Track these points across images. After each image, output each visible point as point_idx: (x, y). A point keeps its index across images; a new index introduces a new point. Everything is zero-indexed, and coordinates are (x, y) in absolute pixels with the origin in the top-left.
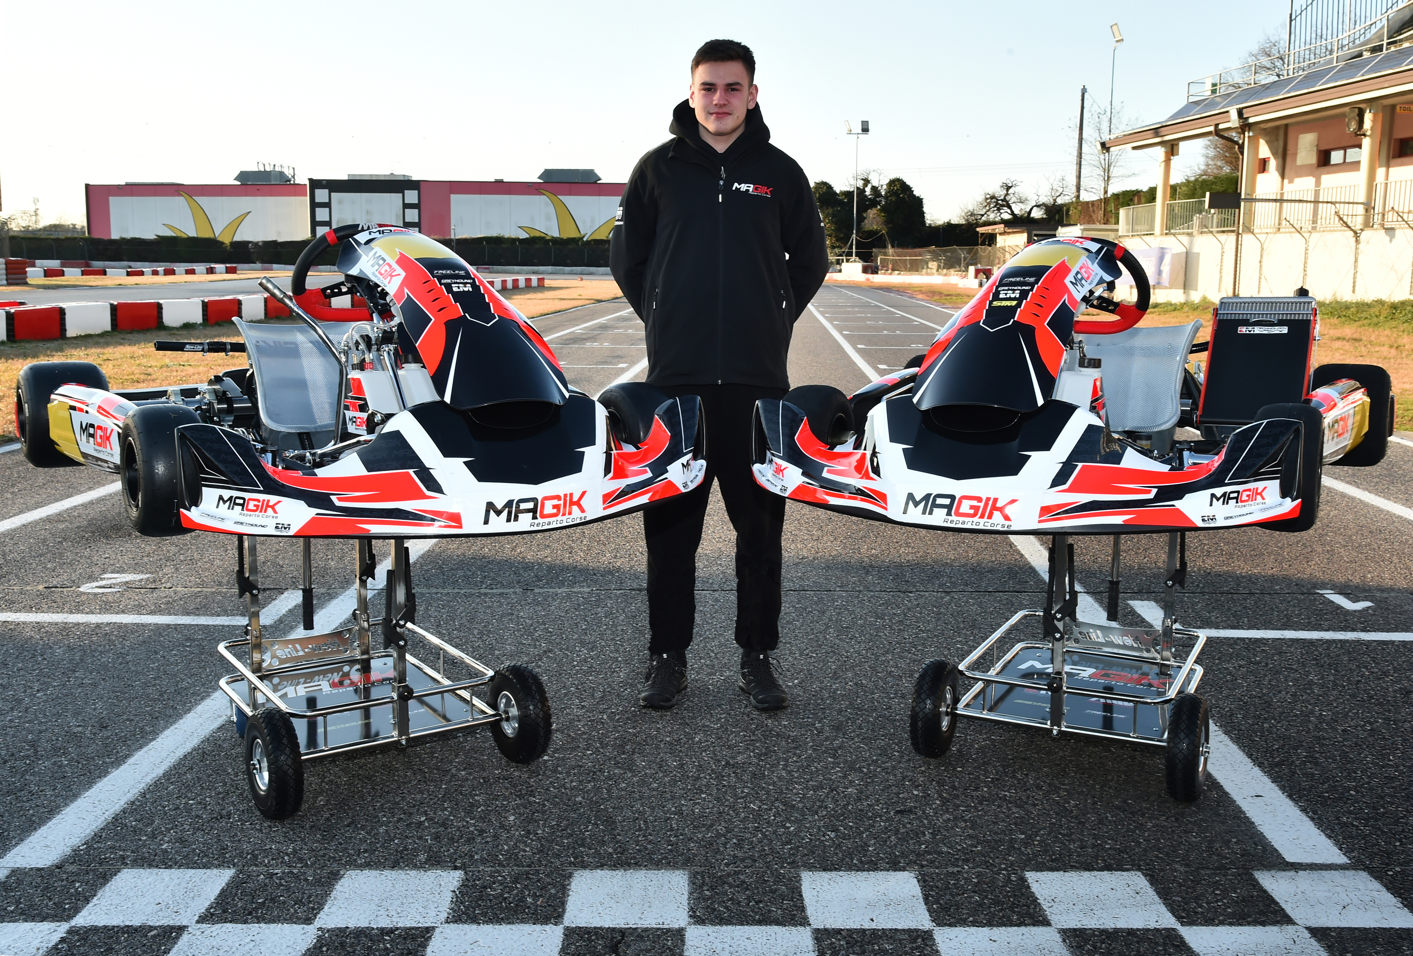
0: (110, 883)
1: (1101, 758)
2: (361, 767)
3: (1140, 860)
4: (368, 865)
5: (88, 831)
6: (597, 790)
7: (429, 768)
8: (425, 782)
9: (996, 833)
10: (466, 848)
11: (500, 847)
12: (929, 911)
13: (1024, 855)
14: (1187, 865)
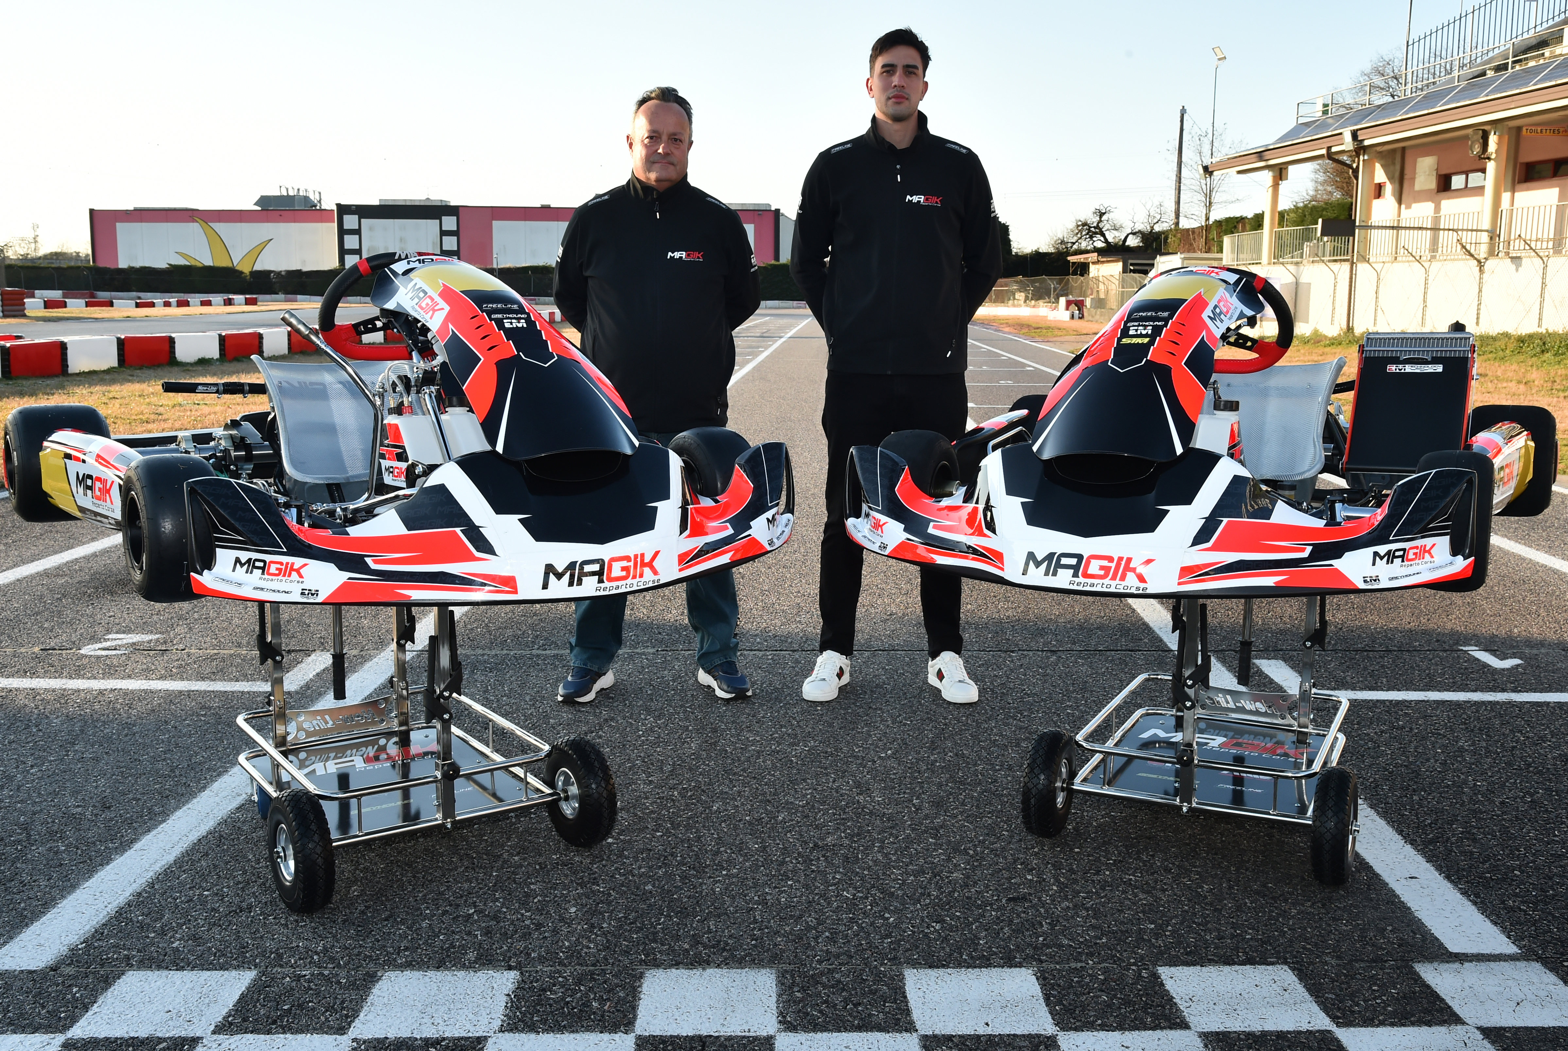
0: (113, 988)
1: (1234, 836)
2: (400, 853)
3: (1286, 952)
4: (409, 965)
5: (87, 928)
6: (669, 876)
7: (478, 853)
8: (473, 869)
9: (1122, 923)
10: (521, 945)
11: (560, 944)
12: (1051, 1013)
13: (1155, 947)
14: (1339, 958)
